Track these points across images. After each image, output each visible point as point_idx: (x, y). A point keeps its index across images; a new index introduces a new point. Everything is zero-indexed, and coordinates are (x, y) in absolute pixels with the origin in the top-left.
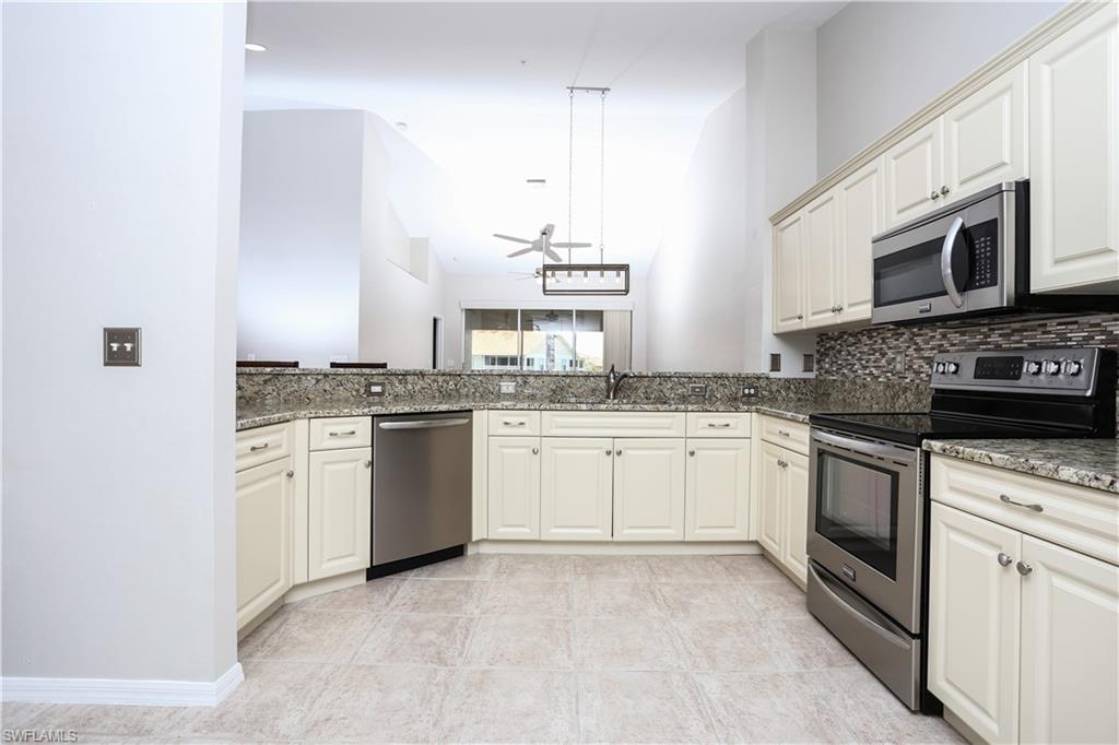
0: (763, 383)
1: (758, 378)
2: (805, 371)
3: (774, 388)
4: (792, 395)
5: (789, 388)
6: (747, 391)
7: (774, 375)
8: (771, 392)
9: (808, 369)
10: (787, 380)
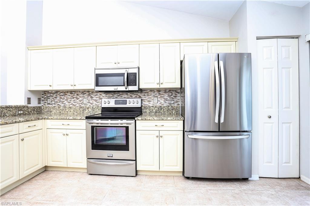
0: (26, 109)
1: (24, 107)
2: (38, 104)
3: (30, 110)
4: (35, 112)
5: (34, 110)
6: (20, 112)
7: (29, 105)
8: (28, 112)
9: (39, 103)
10: (34, 107)
